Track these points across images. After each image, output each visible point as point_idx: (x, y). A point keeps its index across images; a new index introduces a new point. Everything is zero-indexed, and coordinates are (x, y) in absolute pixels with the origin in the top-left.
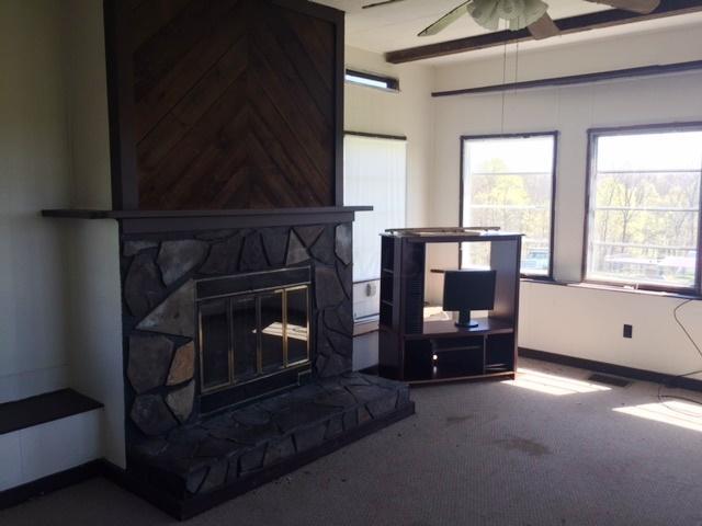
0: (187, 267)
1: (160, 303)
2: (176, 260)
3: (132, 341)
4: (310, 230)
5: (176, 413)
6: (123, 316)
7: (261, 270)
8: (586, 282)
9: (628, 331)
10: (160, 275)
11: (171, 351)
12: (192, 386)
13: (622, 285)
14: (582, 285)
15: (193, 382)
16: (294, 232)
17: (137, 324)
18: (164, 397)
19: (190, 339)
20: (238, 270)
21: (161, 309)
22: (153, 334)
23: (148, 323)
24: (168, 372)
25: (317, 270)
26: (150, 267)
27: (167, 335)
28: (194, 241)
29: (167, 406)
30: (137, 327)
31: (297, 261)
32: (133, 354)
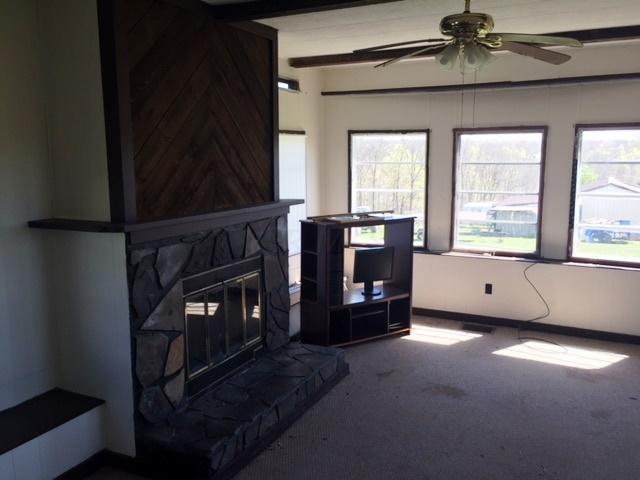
0: (177, 268)
1: (158, 304)
2: (169, 263)
3: (139, 341)
4: (260, 223)
5: (172, 401)
6: (131, 319)
7: (228, 263)
8: (454, 251)
9: (489, 289)
10: (158, 278)
11: (167, 345)
12: (183, 373)
13: (482, 253)
14: (451, 254)
15: (183, 370)
16: (251, 228)
17: (142, 325)
18: (163, 387)
19: (180, 332)
20: (212, 265)
21: (159, 309)
22: (153, 332)
23: (150, 323)
24: (165, 364)
25: (266, 258)
26: (151, 272)
27: (163, 331)
28: (181, 245)
29: (165, 395)
30: (142, 328)
31: (252, 252)
32: (140, 353)
